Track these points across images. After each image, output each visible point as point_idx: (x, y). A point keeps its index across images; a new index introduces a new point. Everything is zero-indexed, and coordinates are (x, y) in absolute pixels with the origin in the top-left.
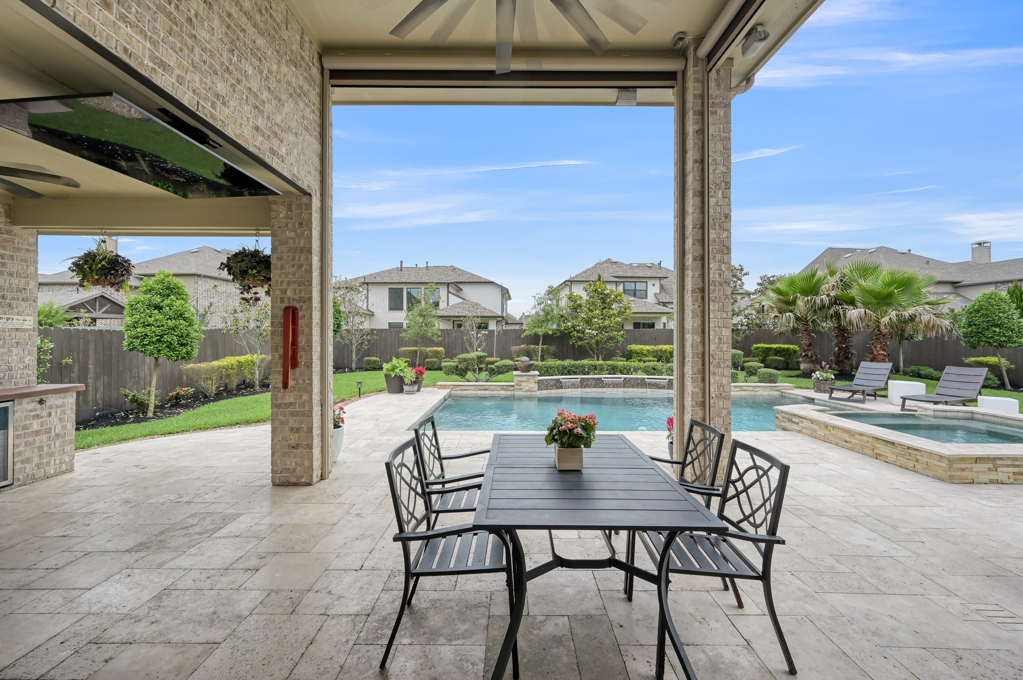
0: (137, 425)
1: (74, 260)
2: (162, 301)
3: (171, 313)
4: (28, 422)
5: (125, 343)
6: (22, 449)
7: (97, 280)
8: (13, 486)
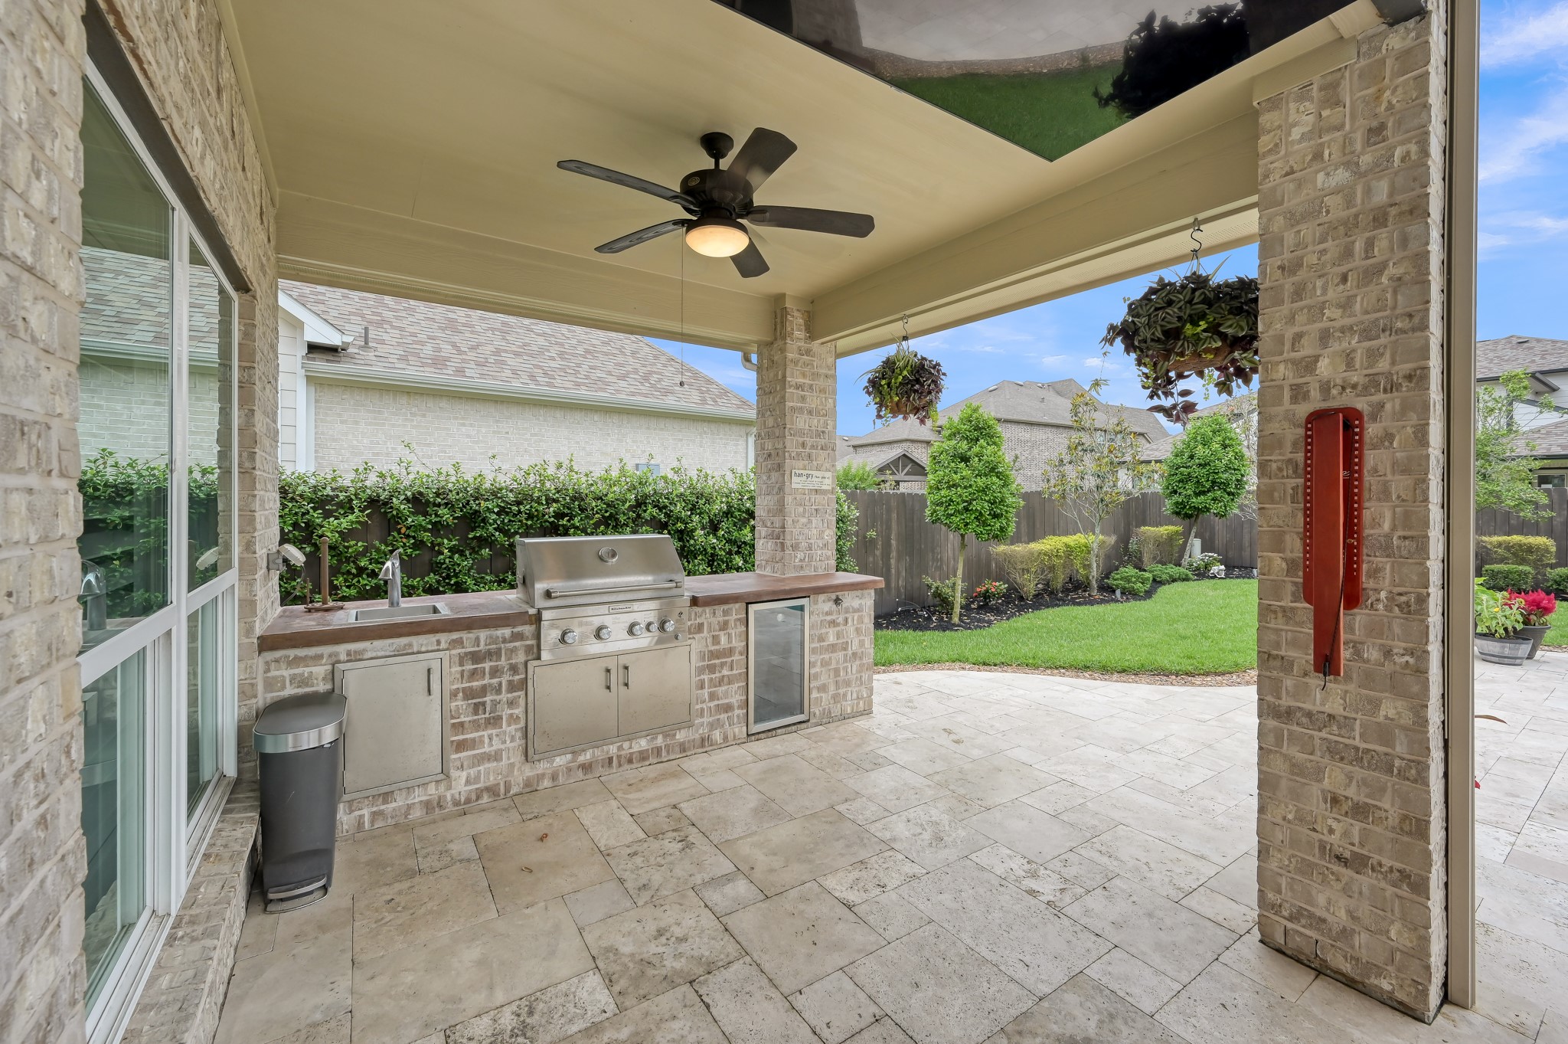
0: (941, 634)
1: (869, 375)
2: (970, 449)
3: (980, 466)
4: (823, 631)
5: (928, 512)
6: (817, 669)
7: (897, 404)
8: (809, 724)
